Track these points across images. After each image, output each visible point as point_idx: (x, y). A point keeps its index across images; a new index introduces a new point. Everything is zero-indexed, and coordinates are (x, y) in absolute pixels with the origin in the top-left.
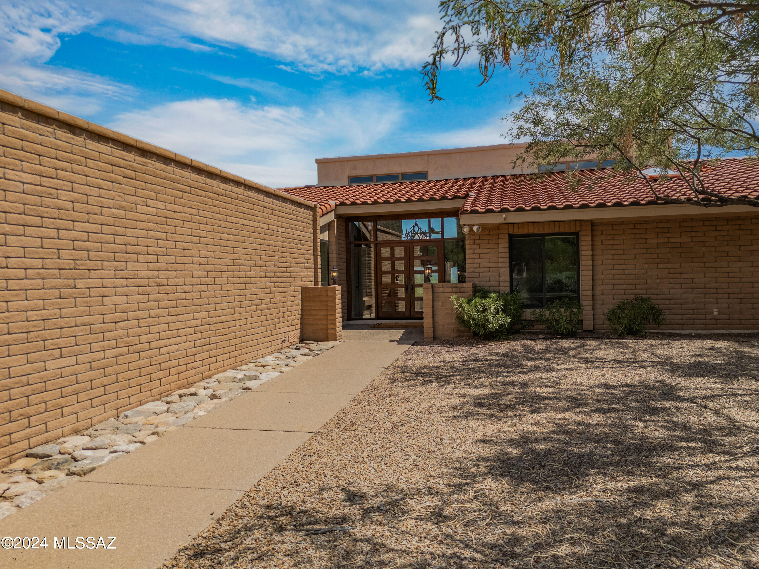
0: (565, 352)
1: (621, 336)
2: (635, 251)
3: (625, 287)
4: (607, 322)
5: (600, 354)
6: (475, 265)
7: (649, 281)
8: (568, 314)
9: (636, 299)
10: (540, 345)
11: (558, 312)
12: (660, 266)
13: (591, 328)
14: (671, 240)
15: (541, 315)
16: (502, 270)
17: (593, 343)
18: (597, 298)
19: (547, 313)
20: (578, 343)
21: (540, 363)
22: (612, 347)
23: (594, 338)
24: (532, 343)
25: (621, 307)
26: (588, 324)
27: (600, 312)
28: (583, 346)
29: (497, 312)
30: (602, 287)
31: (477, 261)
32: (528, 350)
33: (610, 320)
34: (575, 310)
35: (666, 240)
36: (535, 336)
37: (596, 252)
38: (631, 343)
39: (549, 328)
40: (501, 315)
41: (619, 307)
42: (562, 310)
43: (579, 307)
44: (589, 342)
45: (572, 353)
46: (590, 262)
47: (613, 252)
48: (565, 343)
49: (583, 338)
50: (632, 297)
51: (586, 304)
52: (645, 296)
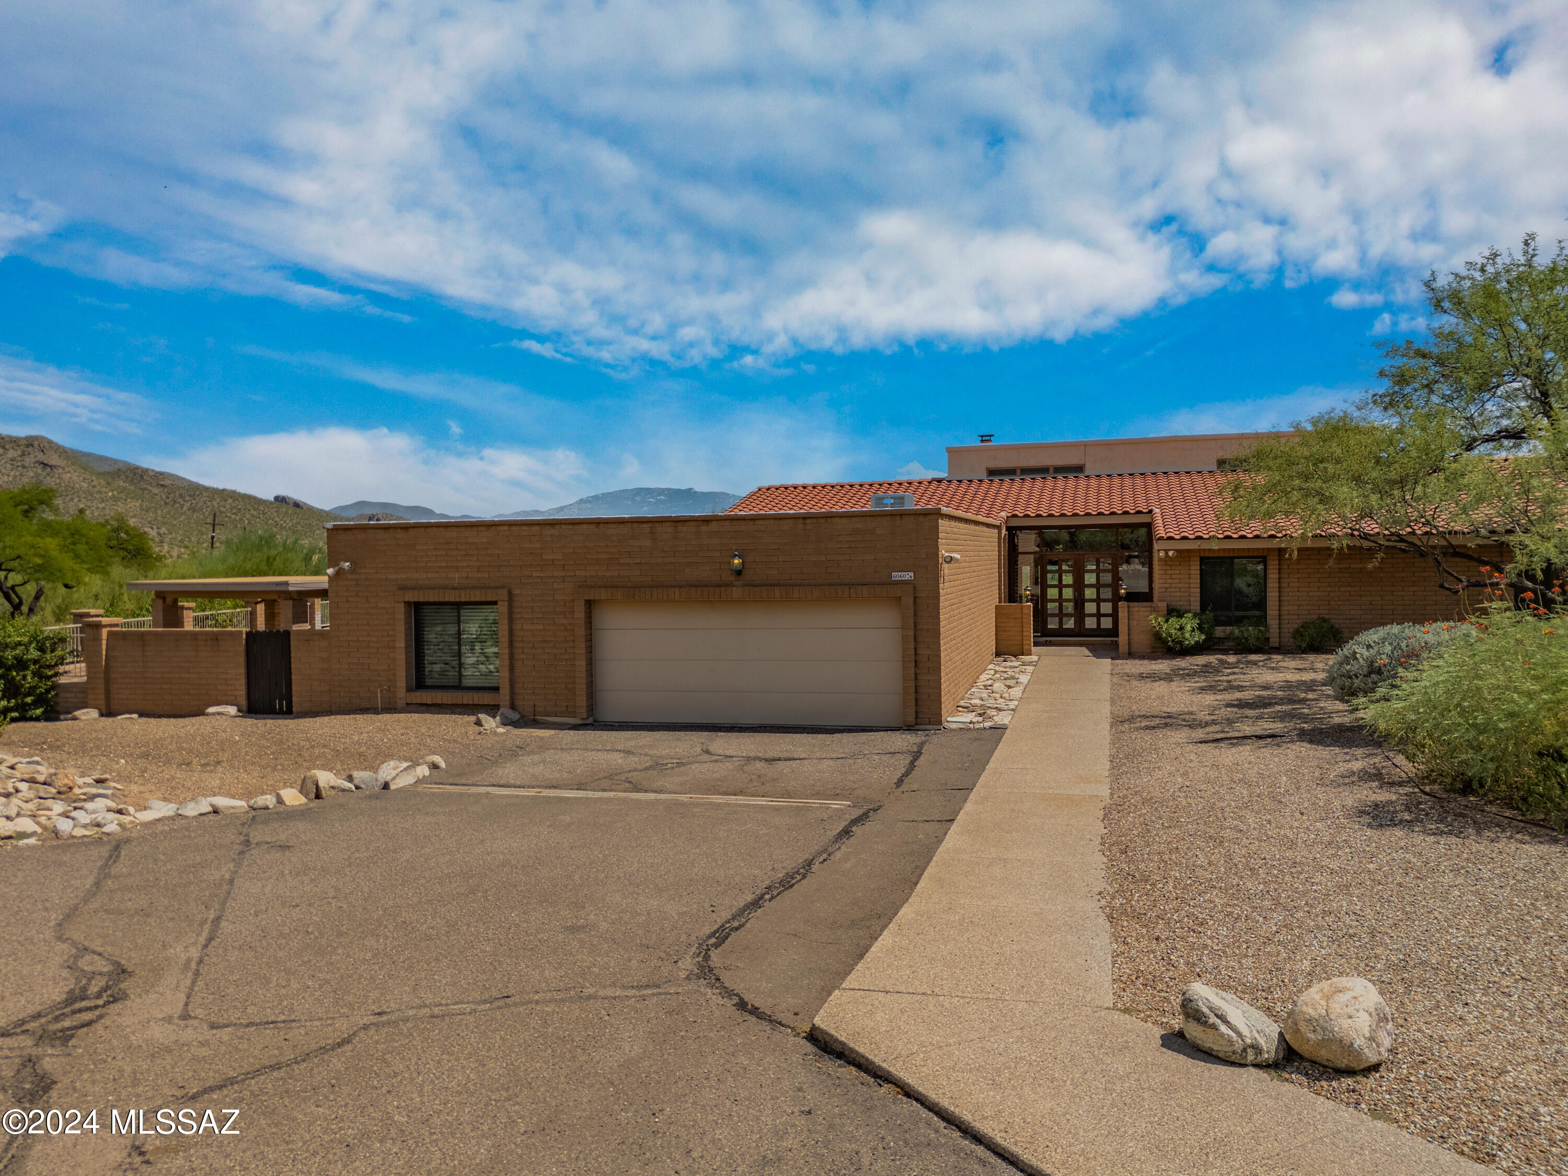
0: (1255, 663)
1: (1304, 652)
2: (1319, 575)
3: (1309, 607)
4: (1291, 640)
5: (1285, 664)
6: (1166, 586)
7: (1332, 603)
8: (1256, 632)
9: (1319, 618)
10: (1232, 659)
11: (1247, 630)
12: (1342, 589)
13: (1277, 645)
14: (1352, 566)
15: (1232, 633)
16: (1193, 590)
17: (1280, 657)
18: (1283, 617)
19: (1237, 631)
20: (1266, 657)
21: (1236, 670)
22: (1294, 659)
23: (1280, 654)
24: (1224, 657)
25: (1305, 626)
26: (1274, 641)
27: (1285, 630)
28: (1270, 659)
29: (1193, 630)
30: (1288, 608)
31: (1169, 581)
32: (1222, 662)
33: (1294, 638)
34: (1262, 629)
35: (1347, 566)
36: (1225, 652)
37: (1282, 576)
38: (1311, 657)
39: (1239, 644)
40: (1197, 633)
41: (1303, 627)
42: (1251, 628)
43: (1266, 626)
44: (1275, 657)
45: (1261, 664)
46: (1277, 585)
47: (1299, 575)
48: (1253, 657)
49: (1269, 653)
50: (1316, 617)
51: (1272, 622)
52: (1326, 616)
